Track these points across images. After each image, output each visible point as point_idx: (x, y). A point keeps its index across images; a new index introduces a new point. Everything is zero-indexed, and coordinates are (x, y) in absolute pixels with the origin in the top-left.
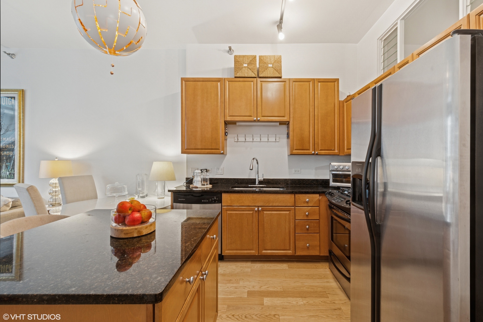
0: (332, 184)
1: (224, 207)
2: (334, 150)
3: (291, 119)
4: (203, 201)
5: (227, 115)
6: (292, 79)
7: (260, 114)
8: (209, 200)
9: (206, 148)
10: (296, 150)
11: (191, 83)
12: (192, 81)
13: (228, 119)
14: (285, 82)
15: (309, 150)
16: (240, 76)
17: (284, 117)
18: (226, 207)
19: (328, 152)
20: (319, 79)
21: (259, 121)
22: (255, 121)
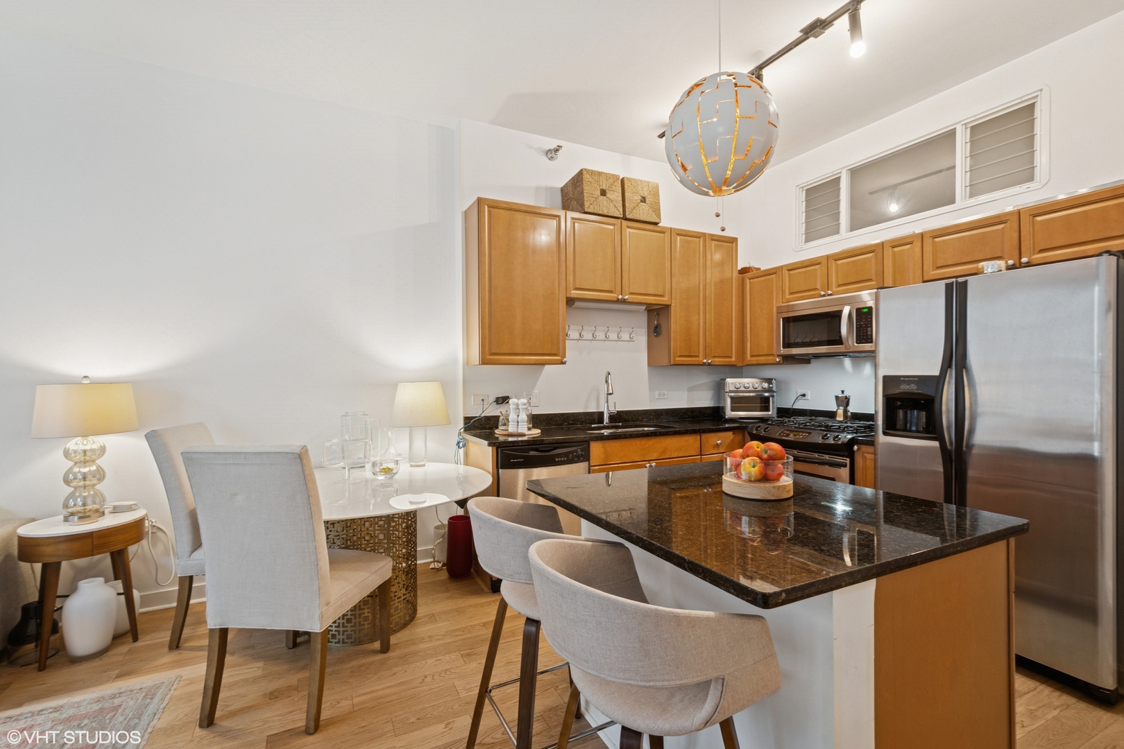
0: (729, 413)
1: (595, 468)
2: (731, 357)
3: (673, 301)
4: (557, 459)
5: (572, 286)
6: (675, 229)
7: (626, 289)
8: (568, 458)
9: (533, 352)
10: (680, 356)
11: (502, 211)
12: (504, 209)
13: (574, 293)
14: (664, 233)
15: (698, 356)
16: (595, 212)
17: (662, 296)
18: (597, 467)
19: (724, 361)
20: (712, 235)
21: (624, 302)
22: (618, 301)
